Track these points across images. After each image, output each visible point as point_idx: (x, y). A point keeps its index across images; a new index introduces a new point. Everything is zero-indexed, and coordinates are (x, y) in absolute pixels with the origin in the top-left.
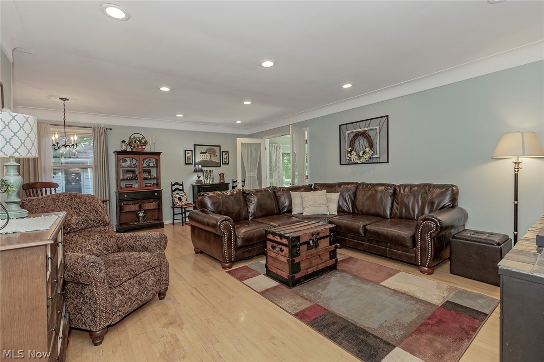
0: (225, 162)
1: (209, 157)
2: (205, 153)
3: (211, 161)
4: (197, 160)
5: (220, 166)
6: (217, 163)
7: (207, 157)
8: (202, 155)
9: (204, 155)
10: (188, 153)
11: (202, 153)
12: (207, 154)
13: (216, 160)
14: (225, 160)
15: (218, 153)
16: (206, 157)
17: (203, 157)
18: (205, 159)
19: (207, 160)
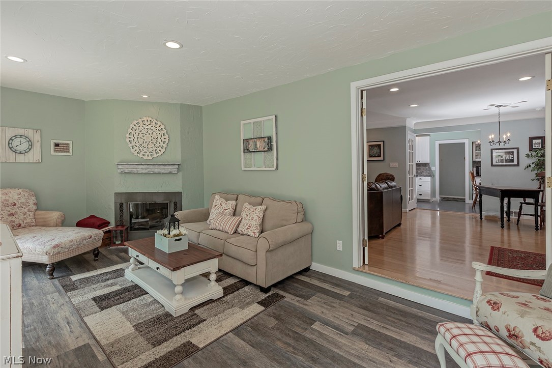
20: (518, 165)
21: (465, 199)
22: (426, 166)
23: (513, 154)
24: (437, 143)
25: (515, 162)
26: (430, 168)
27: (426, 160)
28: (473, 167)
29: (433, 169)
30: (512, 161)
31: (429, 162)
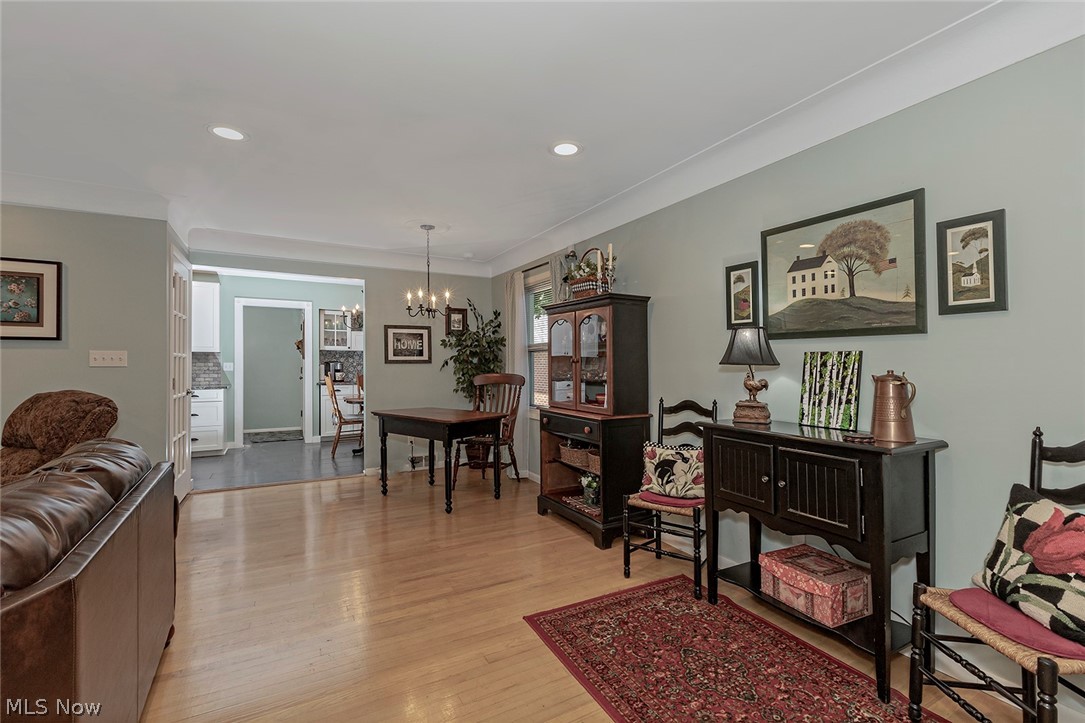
0: (960, 292)
1: (840, 280)
2: (817, 262)
3: (854, 304)
4: (776, 307)
5: (920, 328)
6: (895, 309)
7: (829, 282)
8: (798, 274)
9: (808, 273)
10: (740, 279)
11: (799, 265)
12: (831, 265)
13: (890, 288)
14: (974, 281)
15: (901, 246)
16: (820, 282)
17: (808, 285)
18: (820, 295)
19: (830, 296)
20: (429, 361)
21: (301, 432)
22: (207, 361)
23: (422, 339)
24: (239, 304)
25: (425, 357)
26: (218, 365)
27: (214, 346)
28: (321, 363)
29: (227, 367)
30: (421, 353)
31: (216, 349)
